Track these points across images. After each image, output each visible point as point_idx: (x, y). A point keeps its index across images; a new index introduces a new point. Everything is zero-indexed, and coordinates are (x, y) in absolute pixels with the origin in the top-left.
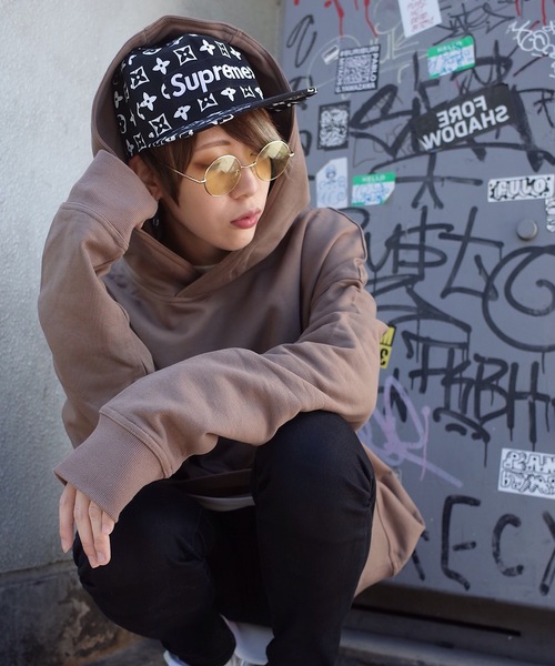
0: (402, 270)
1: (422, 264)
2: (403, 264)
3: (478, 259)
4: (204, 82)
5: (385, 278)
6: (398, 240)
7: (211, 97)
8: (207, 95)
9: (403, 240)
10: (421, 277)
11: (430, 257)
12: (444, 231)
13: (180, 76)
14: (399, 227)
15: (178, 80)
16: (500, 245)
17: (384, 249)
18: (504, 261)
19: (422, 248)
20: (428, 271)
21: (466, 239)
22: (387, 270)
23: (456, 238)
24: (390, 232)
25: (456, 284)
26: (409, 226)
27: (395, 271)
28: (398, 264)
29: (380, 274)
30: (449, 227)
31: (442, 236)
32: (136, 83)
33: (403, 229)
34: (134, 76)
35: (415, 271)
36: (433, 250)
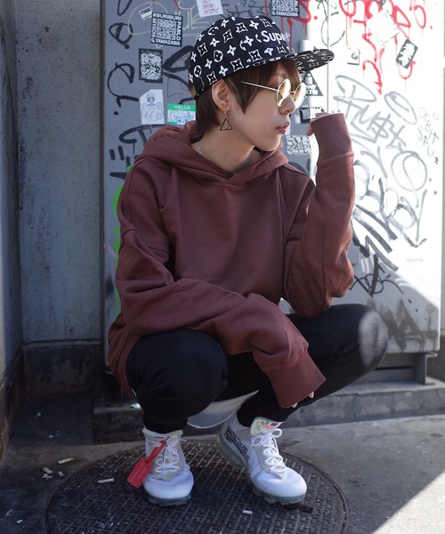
8: (281, 46)
13: (266, 32)
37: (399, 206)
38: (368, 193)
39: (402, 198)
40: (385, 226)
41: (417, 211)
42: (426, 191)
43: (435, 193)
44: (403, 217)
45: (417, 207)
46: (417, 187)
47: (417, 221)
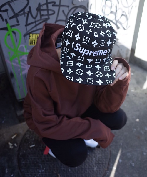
0: (43, 17)
1: (48, 15)
2: (43, 15)
3: (63, 11)
4: (84, 53)
5: (38, 21)
6: (40, 8)
7: (83, 58)
8: (83, 57)
9: (42, 8)
10: (49, 18)
11: (50, 12)
12: (53, 4)
13: (80, 45)
14: (39, 4)
15: (78, 45)
16: (68, 6)
17: (36, 12)
18: (70, 11)
19: (48, 10)
20: (50, 16)
21: (59, 6)
22: (38, 18)
23: (57, 6)
24: (37, 6)
25: (58, 19)
26: (43, 3)
27: (41, 18)
28: (41, 16)
29: (36, 19)
30: (55, 3)
31: (53, 6)
32: (68, 34)
33: (41, 4)
34: (69, 32)
35: (47, 17)
36: (51, 10)
37: (122, 15)
38: (111, 12)
39: (123, 12)
40: (116, 24)
41: (128, 16)
42: (133, 6)
43: (136, 6)
44: (123, 20)
45: (129, 14)
46: (129, 5)
47: (128, 20)
